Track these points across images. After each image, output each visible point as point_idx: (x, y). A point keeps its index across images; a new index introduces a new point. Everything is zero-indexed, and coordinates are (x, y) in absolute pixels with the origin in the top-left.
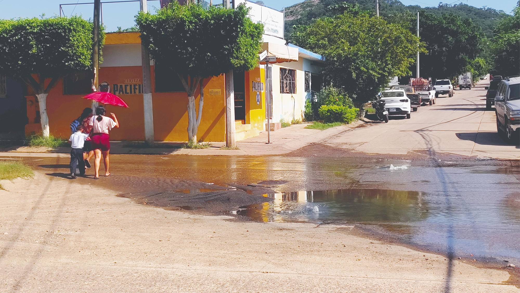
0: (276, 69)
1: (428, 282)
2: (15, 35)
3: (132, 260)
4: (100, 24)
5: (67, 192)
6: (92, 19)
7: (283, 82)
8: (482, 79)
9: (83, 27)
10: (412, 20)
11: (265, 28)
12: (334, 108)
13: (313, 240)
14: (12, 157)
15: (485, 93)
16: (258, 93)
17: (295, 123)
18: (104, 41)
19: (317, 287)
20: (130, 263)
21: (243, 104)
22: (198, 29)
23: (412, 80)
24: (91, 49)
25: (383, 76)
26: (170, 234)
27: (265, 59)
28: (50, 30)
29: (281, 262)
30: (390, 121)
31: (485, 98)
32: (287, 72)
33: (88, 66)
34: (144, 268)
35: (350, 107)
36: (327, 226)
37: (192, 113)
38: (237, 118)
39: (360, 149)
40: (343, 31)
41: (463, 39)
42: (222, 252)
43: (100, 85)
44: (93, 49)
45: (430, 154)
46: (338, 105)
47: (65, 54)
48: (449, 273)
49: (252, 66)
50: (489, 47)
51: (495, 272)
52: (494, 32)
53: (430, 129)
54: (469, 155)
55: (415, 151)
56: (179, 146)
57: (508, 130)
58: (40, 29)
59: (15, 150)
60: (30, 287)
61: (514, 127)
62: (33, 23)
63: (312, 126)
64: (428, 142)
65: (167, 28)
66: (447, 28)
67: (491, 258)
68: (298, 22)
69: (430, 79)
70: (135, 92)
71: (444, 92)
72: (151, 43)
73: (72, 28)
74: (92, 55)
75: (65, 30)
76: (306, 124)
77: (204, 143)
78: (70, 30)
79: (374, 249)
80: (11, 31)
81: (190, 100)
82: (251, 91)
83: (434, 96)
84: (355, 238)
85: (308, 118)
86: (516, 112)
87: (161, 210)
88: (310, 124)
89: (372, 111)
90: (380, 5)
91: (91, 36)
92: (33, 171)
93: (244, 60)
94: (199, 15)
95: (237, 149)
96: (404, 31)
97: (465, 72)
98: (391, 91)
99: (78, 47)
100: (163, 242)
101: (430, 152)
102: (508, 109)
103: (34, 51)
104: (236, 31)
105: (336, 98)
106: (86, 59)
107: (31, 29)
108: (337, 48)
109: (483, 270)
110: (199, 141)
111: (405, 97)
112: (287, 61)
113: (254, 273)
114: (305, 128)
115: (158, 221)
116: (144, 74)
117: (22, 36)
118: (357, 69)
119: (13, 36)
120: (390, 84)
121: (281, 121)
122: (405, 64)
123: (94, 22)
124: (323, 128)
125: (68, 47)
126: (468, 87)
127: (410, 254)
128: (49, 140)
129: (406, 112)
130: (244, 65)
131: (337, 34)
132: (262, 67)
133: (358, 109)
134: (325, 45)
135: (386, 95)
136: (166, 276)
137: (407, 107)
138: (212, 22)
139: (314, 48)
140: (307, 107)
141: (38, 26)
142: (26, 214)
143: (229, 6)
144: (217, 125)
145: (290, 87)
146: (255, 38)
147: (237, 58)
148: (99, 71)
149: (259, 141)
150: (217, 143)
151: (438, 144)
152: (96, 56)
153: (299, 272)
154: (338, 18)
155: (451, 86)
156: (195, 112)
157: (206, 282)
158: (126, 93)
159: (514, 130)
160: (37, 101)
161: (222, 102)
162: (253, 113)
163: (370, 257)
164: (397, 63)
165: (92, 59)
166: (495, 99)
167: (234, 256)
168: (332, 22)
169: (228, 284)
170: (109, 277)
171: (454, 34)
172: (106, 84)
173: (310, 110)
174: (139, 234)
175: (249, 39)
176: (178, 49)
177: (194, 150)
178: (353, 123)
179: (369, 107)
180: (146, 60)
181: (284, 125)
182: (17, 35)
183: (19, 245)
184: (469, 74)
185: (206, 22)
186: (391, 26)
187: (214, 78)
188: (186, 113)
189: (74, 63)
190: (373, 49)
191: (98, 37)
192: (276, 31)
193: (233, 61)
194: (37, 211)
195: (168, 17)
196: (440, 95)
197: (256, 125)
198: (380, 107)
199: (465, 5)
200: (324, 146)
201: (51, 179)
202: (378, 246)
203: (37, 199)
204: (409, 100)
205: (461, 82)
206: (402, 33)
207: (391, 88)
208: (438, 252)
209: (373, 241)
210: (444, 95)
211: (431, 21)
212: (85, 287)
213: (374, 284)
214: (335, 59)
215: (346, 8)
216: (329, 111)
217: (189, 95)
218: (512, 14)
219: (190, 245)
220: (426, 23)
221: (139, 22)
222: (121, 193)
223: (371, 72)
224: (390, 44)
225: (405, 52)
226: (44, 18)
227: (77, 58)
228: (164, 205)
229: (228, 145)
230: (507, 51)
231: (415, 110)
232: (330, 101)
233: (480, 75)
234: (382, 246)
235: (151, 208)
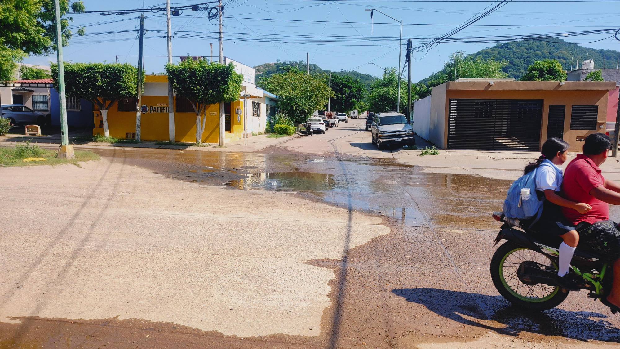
0: (249, 102)
1: (338, 223)
2: (87, 73)
3: (166, 210)
4: (142, 69)
5: (121, 170)
6: (137, 65)
7: (253, 110)
8: (363, 114)
9: (132, 70)
10: (326, 79)
11: (244, 78)
12: (283, 126)
13: (273, 200)
14: (87, 148)
15: (366, 121)
16: (239, 115)
17: (260, 134)
18: (145, 79)
19: (277, 226)
20: (165, 212)
21: (229, 121)
22: (204, 75)
23: (326, 112)
24: (136, 84)
25: (311, 109)
26: (188, 196)
27: (244, 95)
28: (110, 71)
29: (256, 212)
30: (313, 135)
31: (365, 124)
32: (256, 104)
33: (134, 95)
34: (173, 215)
35: (292, 126)
36: (281, 192)
37: (199, 125)
38: (226, 130)
39: (298, 150)
40: (288, 82)
41: (354, 90)
42: (221, 206)
43: (141, 106)
44: (138, 84)
45: (336, 154)
46: (285, 125)
47: (120, 86)
48: (350, 218)
49: (236, 99)
50: (368, 96)
51: (374, 218)
52: (371, 88)
53: (336, 140)
54: (357, 155)
55: (328, 152)
56: (190, 145)
57: (378, 142)
58: (104, 70)
59: (87, 144)
60: (102, 226)
61: (381, 141)
62: (99, 66)
63: (270, 136)
64: (335, 148)
65: (185, 74)
66: (345, 84)
67: (372, 211)
68: (262, 75)
69: (335, 112)
70: (163, 112)
71: (343, 120)
72: (175, 82)
73: (124, 71)
74: (137, 88)
75: (120, 71)
76: (267, 135)
77: (206, 144)
78: (123, 72)
79: (308, 205)
80: (84, 70)
81: (198, 118)
82: (234, 114)
83: (338, 122)
84: (297, 199)
85: (267, 131)
86: (383, 132)
87: (181, 182)
88: (269, 135)
89: (304, 129)
90: (309, 68)
91: (137, 76)
92: (100, 157)
93: (231, 95)
94: (205, 67)
95: (226, 147)
96: (323, 84)
97: (354, 109)
98: (314, 118)
99: (128, 82)
100: (184, 200)
101: (336, 153)
102: (378, 130)
103: (99, 83)
104: (228, 78)
105: (284, 120)
106: (133, 90)
107: (98, 69)
108: (285, 92)
109: (368, 217)
110: (203, 142)
111: (322, 122)
112: (256, 97)
113: (240, 218)
114: (266, 137)
115: (180, 188)
116: (169, 101)
117: (91, 73)
118: (296, 104)
119: (85, 73)
120: (314, 114)
121: (252, 132)
122: (323, 103)
123: (138, 68)
124: (276, 138)
125: (122, 82)
126: (356, 118)
127: (328, 208)
128: (109, 139)
129: (322, 130)
130: (231, 98)
131: (285, 84)
132: (242, 100)
133: (296, 128)
134: (278, 89)
135: (312, 120)
136: (187, 220)
137: (323, 127)
138: (213, 71)
139: (272, 91)
140: (267, 125)
141: (102, 68)
142: (96, 182)
143: (223, 63)
144: (214, 133)
145: (257, 113)
146: (238, 83)
147: (227, 94)
148: (141, 98)
149: (239, 143)
150: (213, 144)
151: (340, 148)
152: (140, 89)
153: (267, 218)
154: (286, 74)
155: (346, 116)
156: (200, 125)
157: (212, 223)
158: (158, 112)
159: (382, 142)
160: (101, 115)
161: (217, 119)
162: (235, 127)
163: (306, 210)
164: (318, 102)
165: (137, 90)
166: (372, 125)
167: (228, 209)
168: (282, 77)
169: (225, 225)
170: (152, 220)
171: (349, 87)
172: (145, 106)
173: (268, 126)
174: (169, 195)
175: (235, 83)
176: (191, 87)
177: (200, 147)
178: (293, 135)
179: (302, 127)
180: (171, 92)
181: (254, 135)
182: (88, 73)
183: (94, 201)
184: (356, 111)
185: (209, 72)
186: (315, 81)
187: (212, 105)
188: (195, 125)
189: (126, 92)
190: (305, 93)
191: (141, 77)
192: (250, 80)
193: (225, 96)
194: (103, 181)
195: (185, 67)
196: (340, 122)
197: (237, 134)
198: (308, 127)
199: (355, 72)
200: (277, 148)
201: (112, 161)
202: (310, 204)
203: (103, 174)
204: (324, 123)
205: (352, 115)
206: (322, 85)
207: (314, 116)
208: (343, 207)
209: (307, 201)
210: (343, 122)
211: (337, 79)
212: (137, 226)
213: (309, 224)
214: (284, 98)
215: (290, 69)
216: (279, 128)
217: (197, 115)
218: (382, 79)
219: (201, 202)
220: (334, 80)
221: (167, 69)
222: (156, 171)
223: (304, 106)
224: (314, 91)
225: (322, 96)
226: (106, 63)
227: (127, 89)
228: (183, 179)
229: (220, 145)
230: (378, 98)
231: (327, 129)
232: (281, 123)
233: (362, 111)
234: (312, 203)
235: (176, 181)
